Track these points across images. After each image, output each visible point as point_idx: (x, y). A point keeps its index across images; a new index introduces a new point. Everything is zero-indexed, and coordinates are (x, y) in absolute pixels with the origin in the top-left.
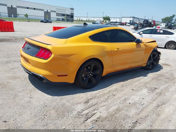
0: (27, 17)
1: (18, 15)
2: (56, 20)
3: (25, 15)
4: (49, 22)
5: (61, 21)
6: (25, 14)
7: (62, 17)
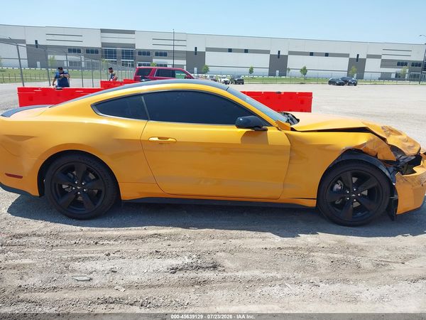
0: (305, 74)
1: (289, 69)
2: (379, 79)
3: (301, 70)
4: (350, 84)
5: (393, 79)
6: (302, 68)
7: (397, 69)
